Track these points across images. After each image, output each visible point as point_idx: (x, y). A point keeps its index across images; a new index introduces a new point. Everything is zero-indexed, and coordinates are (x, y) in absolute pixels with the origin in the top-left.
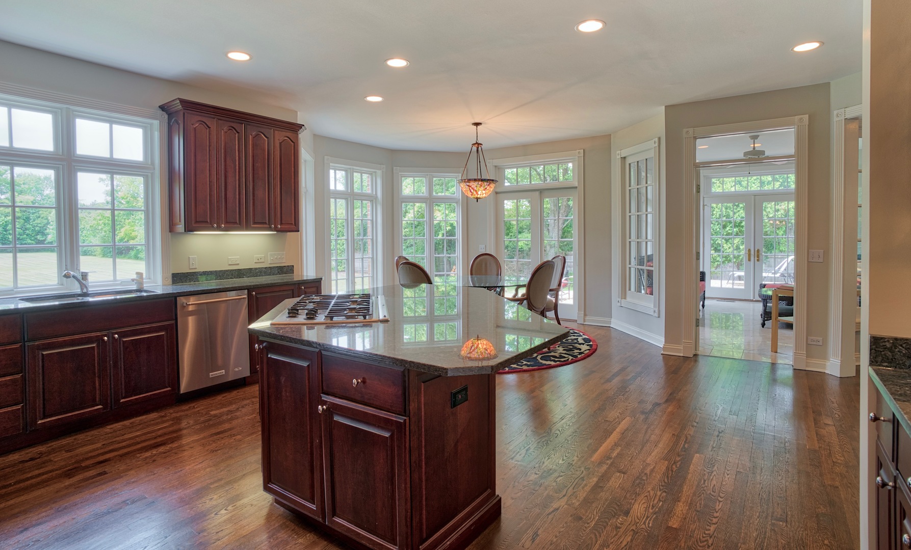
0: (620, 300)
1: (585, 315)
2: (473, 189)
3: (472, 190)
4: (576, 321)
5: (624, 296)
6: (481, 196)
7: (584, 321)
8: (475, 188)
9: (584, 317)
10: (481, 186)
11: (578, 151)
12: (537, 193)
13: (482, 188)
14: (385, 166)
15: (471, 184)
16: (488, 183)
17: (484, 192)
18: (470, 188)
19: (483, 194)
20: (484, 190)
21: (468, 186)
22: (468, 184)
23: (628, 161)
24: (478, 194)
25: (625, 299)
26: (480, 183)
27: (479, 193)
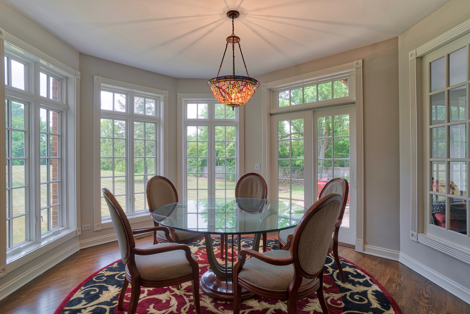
0: (415, 233)
1: (365, 243)
2: (224, 91)
3: (223, 93)
4: (353, 247)
5: (422, 229)
6: (236, 101)
7: (364, 250)
8: (227, 90)
9: (364, 245)
10: (234, 86)
11: (356, 62)
12: (310, 112)
13: (235, 90)
14: (168, 92)
15: (221, 84)
16: (244, 83)
17: (239, 95)
18: (221, 91)
19: (238, 98)
20: (239, 92)
21: (219, 88)
22: (217, 85)
23: (427, 60)
24: (232, 99)
25: (423, 232)
26: (232, 82)
27: (233, 96)
